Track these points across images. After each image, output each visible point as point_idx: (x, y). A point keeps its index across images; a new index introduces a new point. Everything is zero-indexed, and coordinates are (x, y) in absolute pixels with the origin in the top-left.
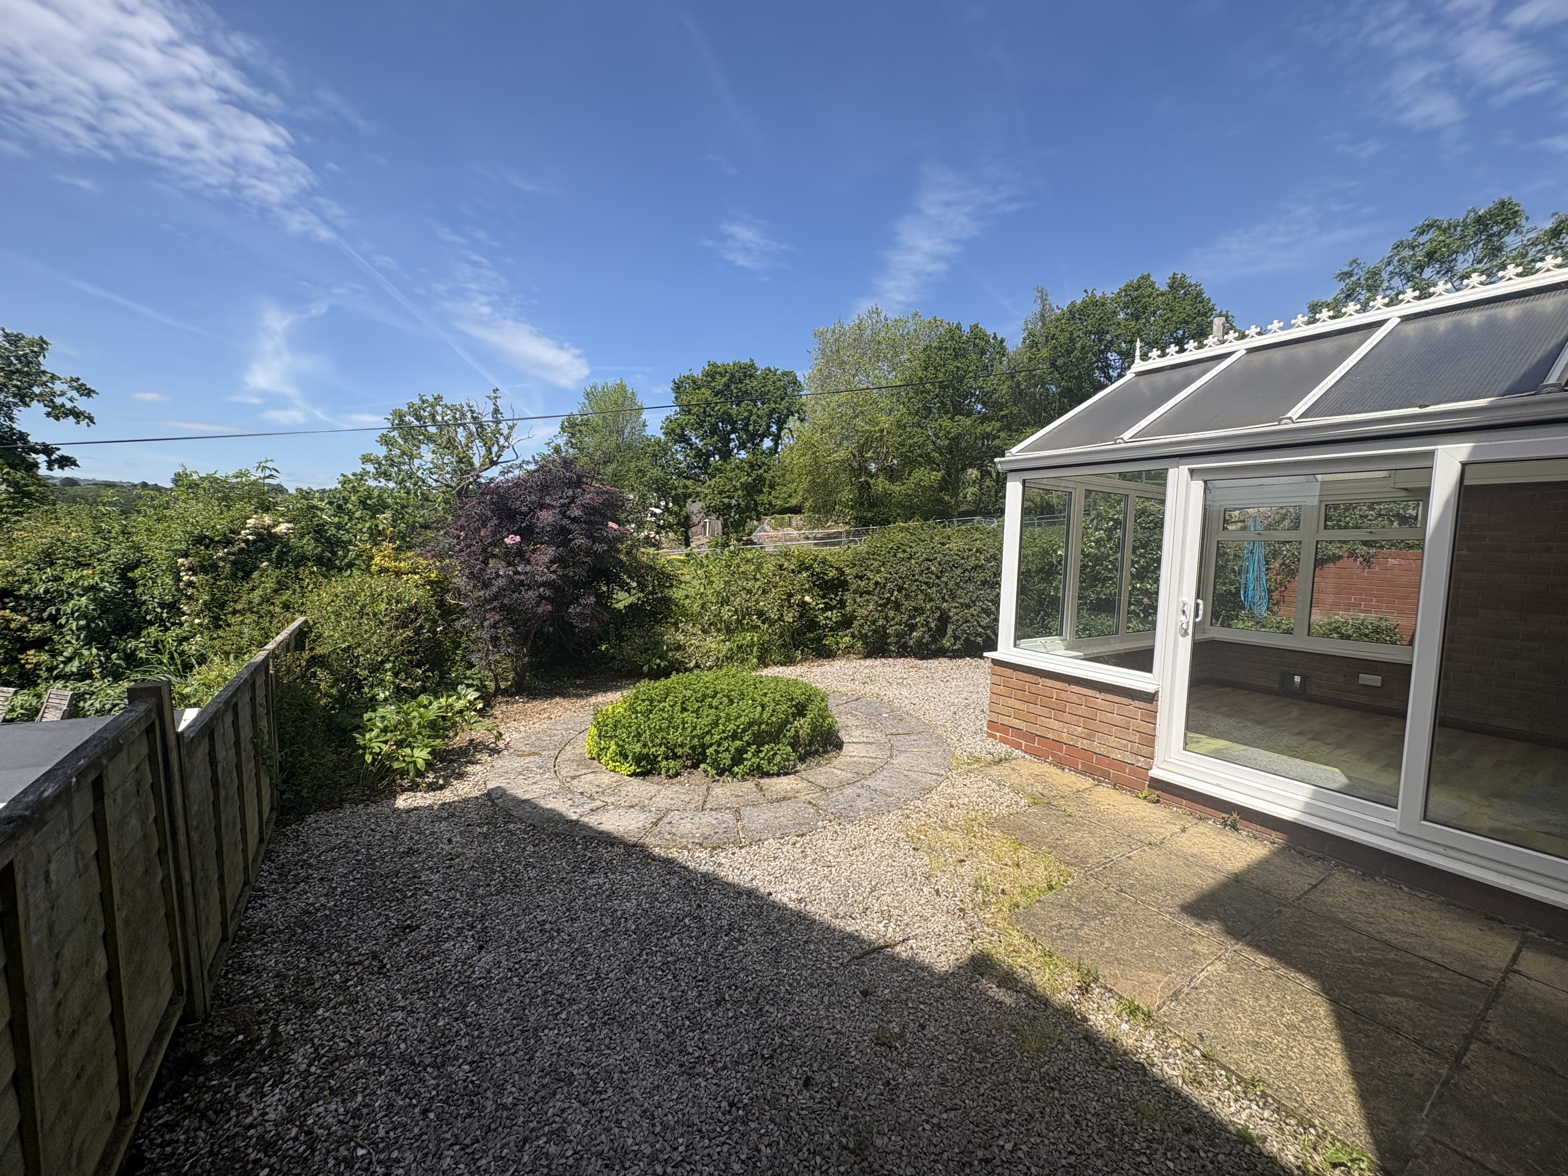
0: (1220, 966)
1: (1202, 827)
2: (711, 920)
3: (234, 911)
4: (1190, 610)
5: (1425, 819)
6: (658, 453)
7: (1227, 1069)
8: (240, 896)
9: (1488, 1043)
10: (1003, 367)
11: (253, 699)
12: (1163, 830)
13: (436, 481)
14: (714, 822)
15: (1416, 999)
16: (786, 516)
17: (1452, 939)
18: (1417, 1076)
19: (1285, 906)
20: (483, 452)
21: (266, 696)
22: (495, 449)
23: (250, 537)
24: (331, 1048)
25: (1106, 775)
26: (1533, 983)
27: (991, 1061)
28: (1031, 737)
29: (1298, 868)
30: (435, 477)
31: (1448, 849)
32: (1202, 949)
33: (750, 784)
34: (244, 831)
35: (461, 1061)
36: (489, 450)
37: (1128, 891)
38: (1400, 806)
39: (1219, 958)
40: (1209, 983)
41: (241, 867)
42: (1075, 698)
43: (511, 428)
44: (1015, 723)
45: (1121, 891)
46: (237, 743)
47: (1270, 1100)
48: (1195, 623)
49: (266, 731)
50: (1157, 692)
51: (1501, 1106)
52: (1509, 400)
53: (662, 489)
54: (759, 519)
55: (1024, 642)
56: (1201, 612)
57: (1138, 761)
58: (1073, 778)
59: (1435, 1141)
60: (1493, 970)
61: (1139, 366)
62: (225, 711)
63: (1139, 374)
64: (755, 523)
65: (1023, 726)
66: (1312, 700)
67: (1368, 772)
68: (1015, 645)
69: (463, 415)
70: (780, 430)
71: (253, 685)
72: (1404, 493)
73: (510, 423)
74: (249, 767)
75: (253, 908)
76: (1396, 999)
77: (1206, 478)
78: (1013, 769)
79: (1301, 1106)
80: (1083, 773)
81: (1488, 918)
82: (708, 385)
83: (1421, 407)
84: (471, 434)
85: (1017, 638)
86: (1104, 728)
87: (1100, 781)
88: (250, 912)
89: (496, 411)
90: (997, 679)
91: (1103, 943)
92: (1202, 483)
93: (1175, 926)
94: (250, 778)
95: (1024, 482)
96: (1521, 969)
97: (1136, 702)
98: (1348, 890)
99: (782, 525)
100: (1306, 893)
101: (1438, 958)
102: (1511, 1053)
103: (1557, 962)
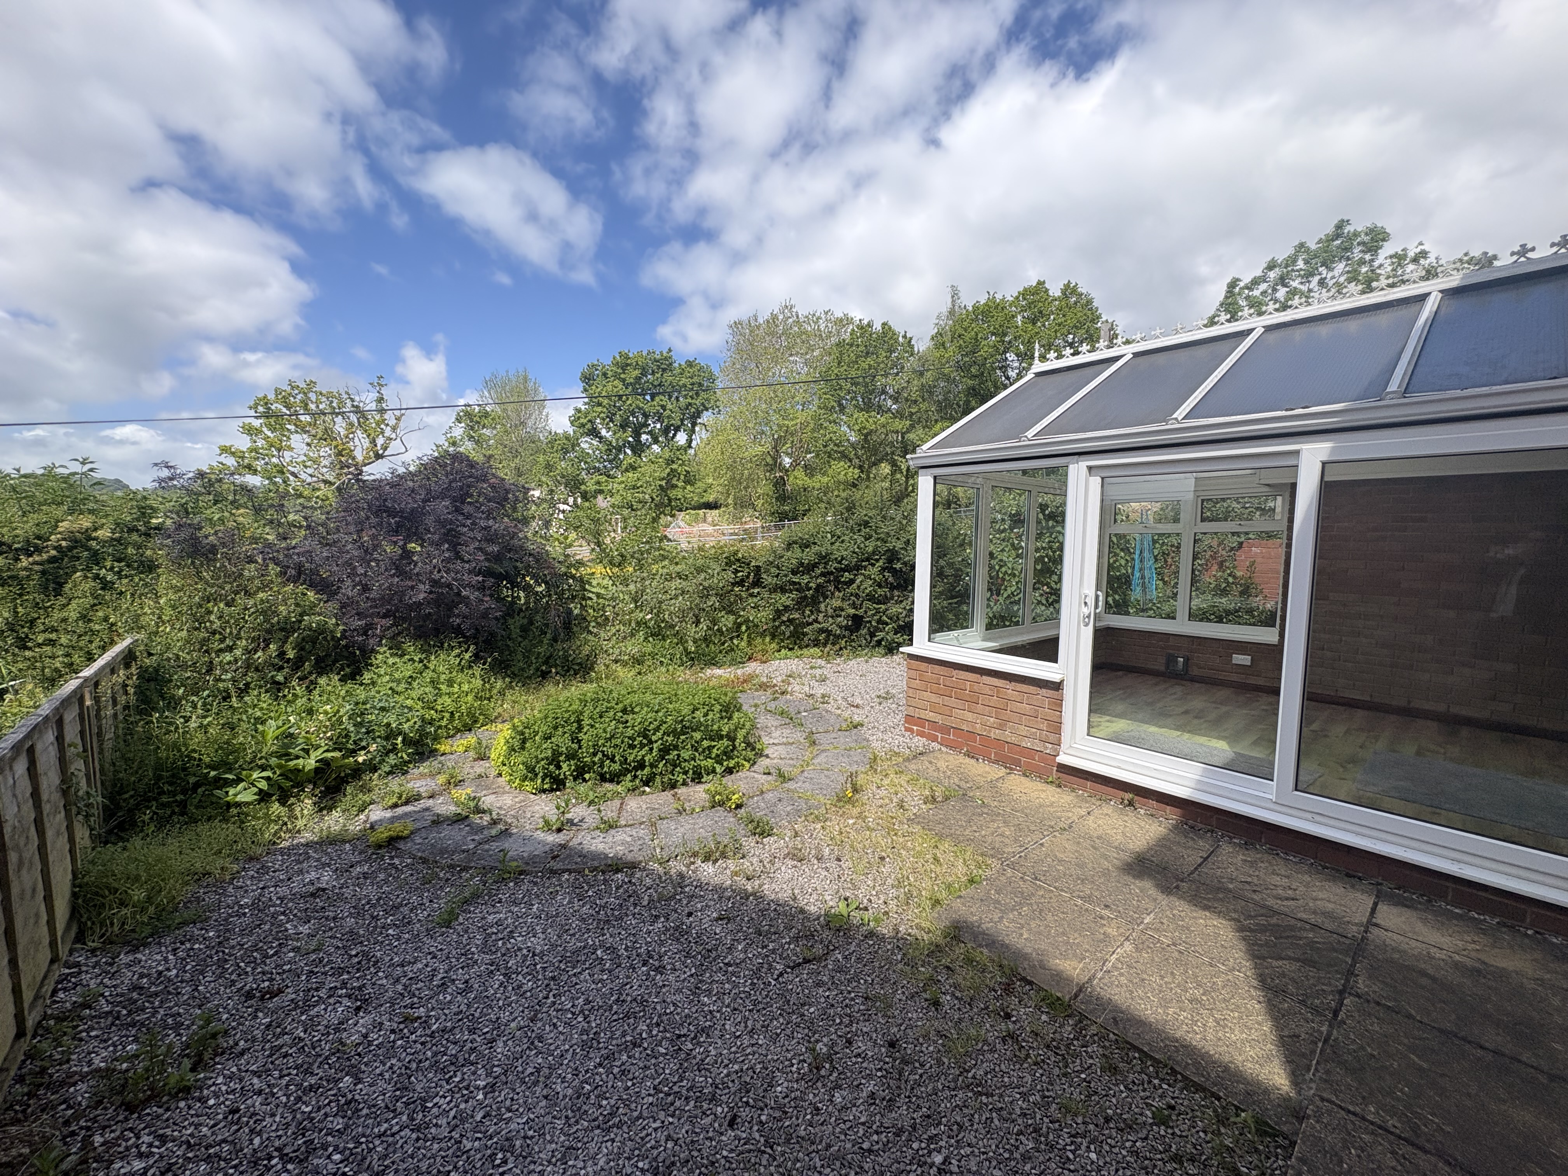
0: (1128, 947)
1: (1107, 809)
4: (1091, 601)
5: (1296, 790)
6: (568, 445)
7: (1140, 1051)
8: (45, 977)
9: (1358, 996)
11: (60, 738)
12: (1070, 814)
15: (1298, 960)
16: (701, 512)
17: (1322, 899)
18: (1303, 1036)
19: (1182, 881)
20: (366, 443)
21: (82, 733)
22: (380, 441)
25: (1018, 763)
26: (1390, 934)
28: (945, 729)
29: (1191, 843)
31: (1317, 815)
32: (1112, 931)
33: (668, 794)
34: (48, 899)
36: (373, 442)
37: (1043, 878)
38: (1275, 779)
39: (1127, 939)
40: (1120, 966)
41: (46, 941)
42: (987, 690)
43: (398, 419)
44: (931, 716)
45: (1036, 879)
46: (36, 794)
47: (1179, 1077)
48: (1095, 614)
49: (81, 774)
50: (1062, 681)
51: (1374, 1056)
53: (574, 484)
54: (673, 516)
55: (939, 636)
56: (1100, 604)
57: (1047, 748)
58: (987, 769)
59: (1323, 1099)
60: (1356, 924)
61: (1038, 366)
63: (1039, 375)
64: (669, 518)
65: (938, 718)
66: (1193, 680)
67: (1246, 749)
68: (929, 640)
69: (342, 403)
70: (694, 424)
71: (60, 723)
72: (1267, 489)
73: (397, 413)
74: (56, 822)
76: (1280, 963)
77: (1103, 475)
78: (931, 763)
79: (1208, 1080)
80: (996, 762)
81: (1348, 875)
82: (616, 376)
84: (352, 424)
85: (932, 631)
86: (1015, 717)
87: (1011, 769)
89: (380, 400)
90: (913, 674)
91: (1022, 935)
92: (1099, 480)
93: (1087, 910)
94: (58, 833)
95: (935, 478)
96: (1379, 921)
97: (1044, 691)
98: (1235, 861)
99: (696, 520)
100: (1200, 865)
101: (1312, 919)
102: (1378, 1004)
103: (1408, 913)
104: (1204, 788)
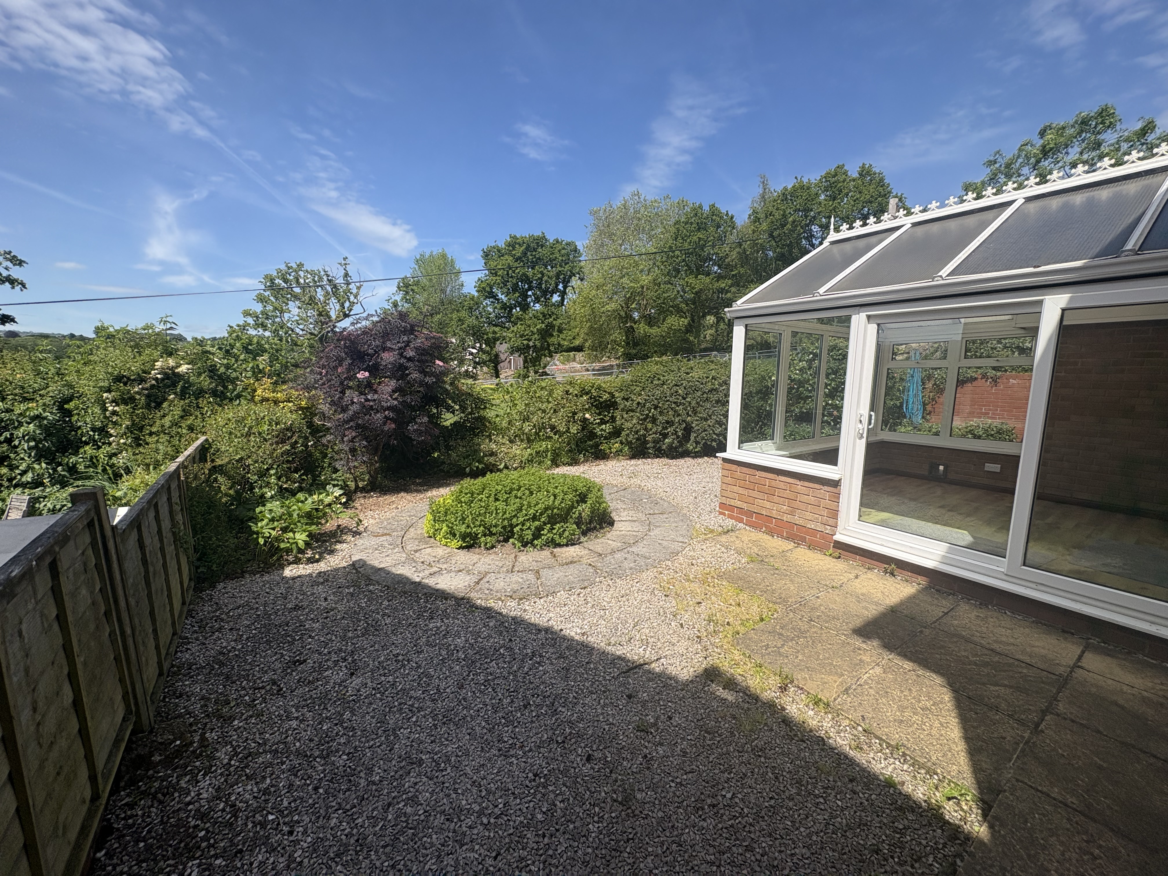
0: (878, 670)
1: (870, 575)
2: (519, 649)
3: (167, 654)
4: (865, 420)
5: (1024, 565)
6: (473, 306)
7: (880, 739)
8: (170, 643)
9: (1058, 715)
10: (733, 238)
11: (169, 499)
12: (842, 578)
13: (303, 330)
14: (521, 580)
15: (1011, 687)
16: (572, 354)
17: (1038, 647)
18: (1008, 738)
19: (925, 628)
20: (338, 307)
21: (180, 496)
22: (347, 304)
23: (159, 376)
24: (245, 747)
25: (803, 540)
26: (1091, 674)
27: (718, 739)
28: (750, 513)
29: (936, 602)
30: (301, 327)
31: (1039, 585)
32: (866, 658)
33: (546, 553)
34: (169, 596)
35: (341, 753)
36: (342, 305)
37: (816, 620)
38: (1007, 557)
39: (878, 665)
40: (870, 682)
41: (170, 622)
42: (782, 485)
43: (359, 288)
44: (739, 504)
45: (811, 620)
46: (160, 532)
47: (908, 758)
48: (868, 429)
49: (181, 522)
50: (840, 480)
51: (1063, 756)
52: (1098, 261)
53: (477, 334)
54: (551, 356)
55: (746, 446)
56: (873, 421)
57: (826, 529)
58: (780, 543)
59: (1017, 780)
60: (1064, 666)
61: (833, 236)
62: (148, 509)
63: (833, 243)
64: (548, 359)
65: (744, 506)
66: (952, 483)
67: (988, 533)
68: (739, 448)
69: (321, 279)
70: (565, 287)
71: (169, 488)
72: (1022, 331)
73: (358, 284)
74: (170, 549)
75: (181, 652)
76: (997, 688)
77: (879, 322)
78: (737, 537)
79: (929, 761)
80: (787, 539)
81: (1064, 631)
82: (510, 253)
83: (1035, 267)
84: (327, 293)
85: (741, 442)
86: (802, 506)
87: (799, 544)
88: (179, 654)
89: (346, 275)
90: (726, 473)
91: (797, 657)
92: (876, 326)
93: (848, 643)
94: (172, 558)
95: (746, 326)
96: (1083, 665)
97: (826, 488)
98: (969, 615)
99: (568, 361)
100: (940, 618)
101: (1027, 659)
102: (1073, 721)
103: (1108, 660)
104: (948, 562)
